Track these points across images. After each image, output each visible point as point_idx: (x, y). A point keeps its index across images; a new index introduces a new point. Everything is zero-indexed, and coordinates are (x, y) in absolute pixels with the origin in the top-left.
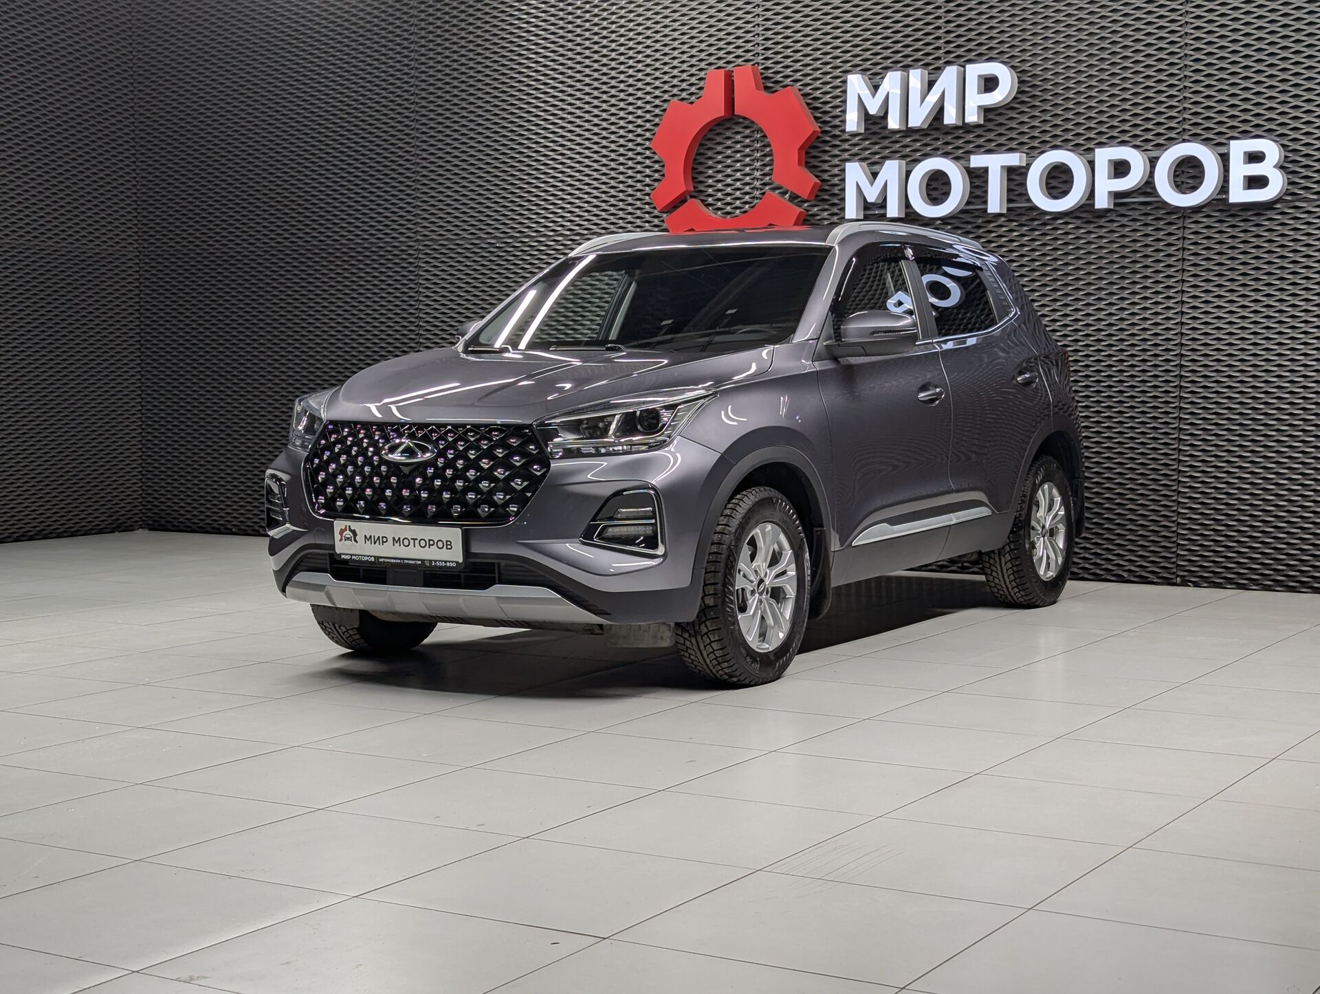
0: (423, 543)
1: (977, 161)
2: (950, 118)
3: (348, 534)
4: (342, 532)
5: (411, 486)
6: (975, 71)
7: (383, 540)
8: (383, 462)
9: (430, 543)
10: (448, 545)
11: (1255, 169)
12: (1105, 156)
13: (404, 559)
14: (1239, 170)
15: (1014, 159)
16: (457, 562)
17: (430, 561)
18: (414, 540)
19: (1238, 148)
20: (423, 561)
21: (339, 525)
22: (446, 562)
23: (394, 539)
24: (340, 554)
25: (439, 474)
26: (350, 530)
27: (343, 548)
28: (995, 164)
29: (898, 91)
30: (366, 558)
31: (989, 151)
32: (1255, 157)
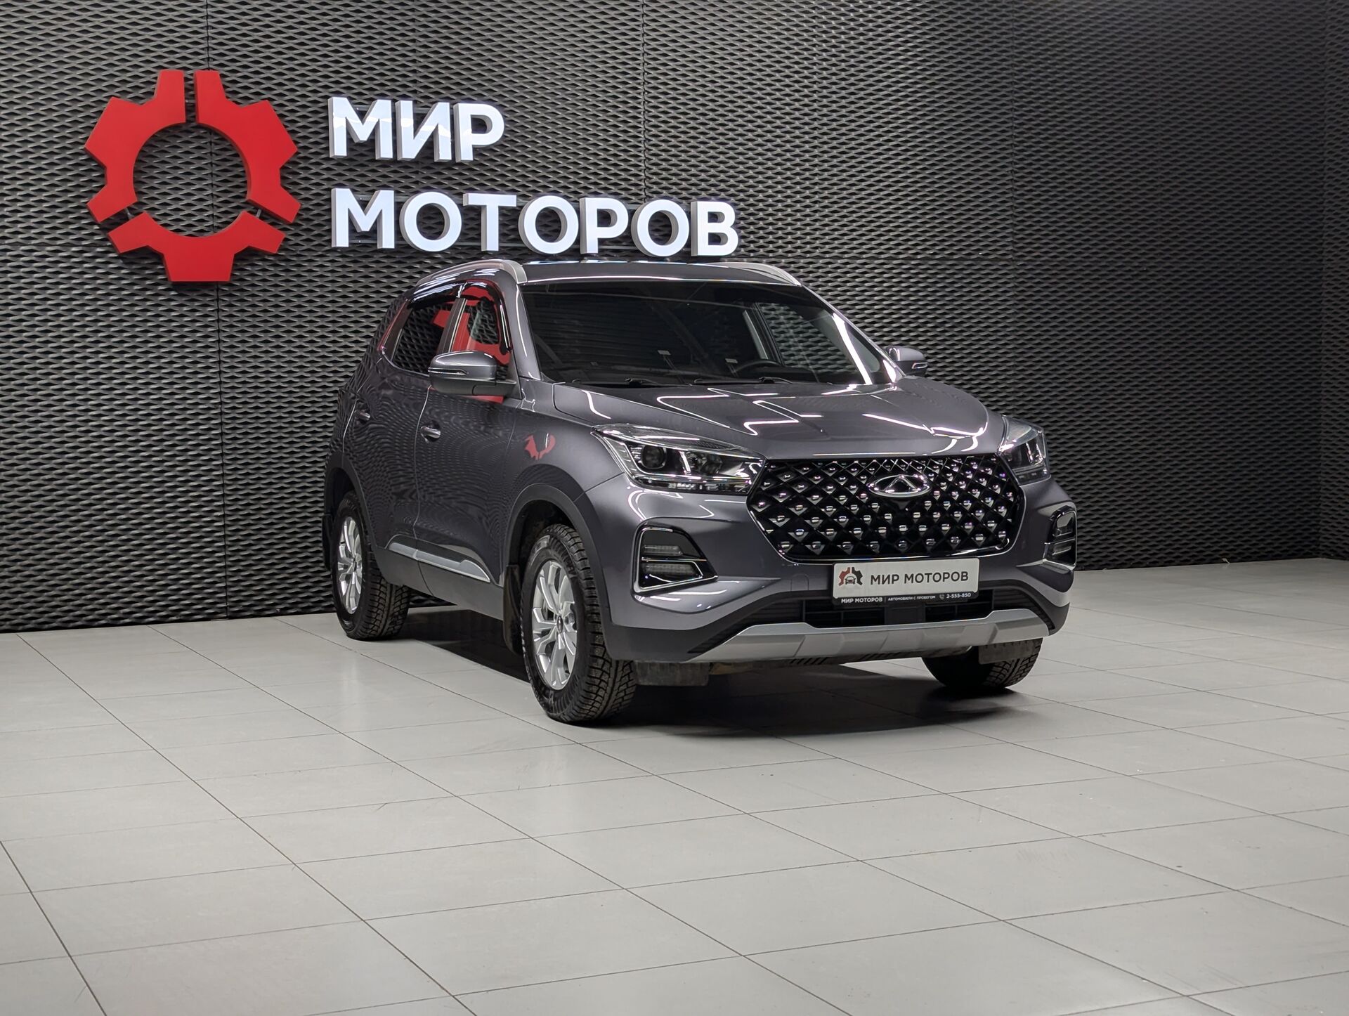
0: (937, 577)
1: (473, 199)
2: (444, 153)
3: (851, 576)
4: (843, 575)
5: (908, 521)
6: (467, 111)
7: (895, 578)
8: (873, 498)
9: (945, 576)
10: (964, 576)
11: (716, 228)
12: (593, 205)
13: (917, 595)
14: (705, 228)
15: (510, 201)
16: (972, 593)
17: (945, 594)
18: (928, 574)
19: (703, 208)
20: (937, 595)
21: (839, 568)
22: (961, 593)
23: (906, 576)
24: (840, 599)
25: (937, 506)
26: (854, 571)
27: (843, 591)
28: (492, 203)
29: (390, 120)
30: (872, 600)
31: (493, 191)
32: (714, 217)
